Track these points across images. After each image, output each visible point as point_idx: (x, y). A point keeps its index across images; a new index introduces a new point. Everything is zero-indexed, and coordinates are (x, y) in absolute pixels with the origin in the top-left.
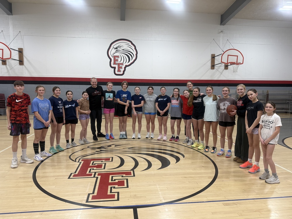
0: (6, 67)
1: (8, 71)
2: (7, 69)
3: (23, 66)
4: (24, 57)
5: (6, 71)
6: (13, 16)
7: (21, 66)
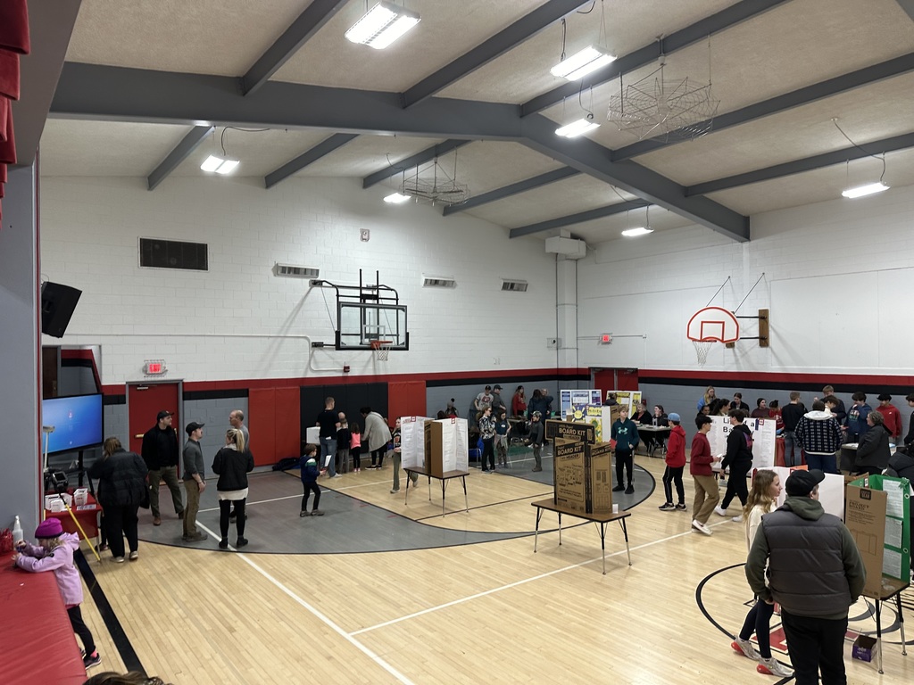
0: (734, 351)
1: (737, 361)
2: (735, 355)
3: (768, 349)
4: (770, 329)
5: (733, 359)
6: (752, 242)
7: (764, 349)
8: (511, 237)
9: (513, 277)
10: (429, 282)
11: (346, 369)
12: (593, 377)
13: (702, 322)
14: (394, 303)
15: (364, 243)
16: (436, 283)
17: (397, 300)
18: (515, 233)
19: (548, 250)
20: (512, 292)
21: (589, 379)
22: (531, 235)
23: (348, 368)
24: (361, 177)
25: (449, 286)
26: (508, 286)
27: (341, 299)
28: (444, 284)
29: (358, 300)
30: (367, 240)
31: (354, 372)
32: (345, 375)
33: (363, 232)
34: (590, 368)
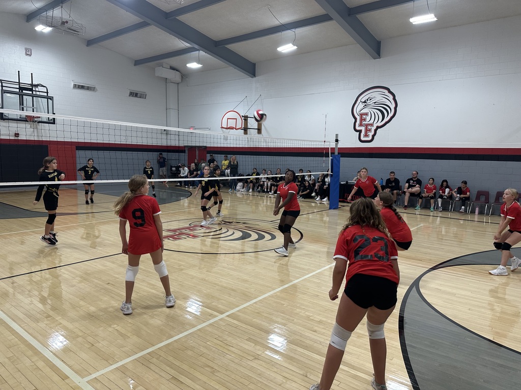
1: (248, 141)
2: (248, 138)
3: (262, 135)
4: (262, 125)
6: (256, 78)
7: (260, 135)
8: (135, 65)
9: (136, 89)
10: (77, 86)
11: (17, 135)
12: (187, 151)
13: (228, 119)
14: (46, 94)
15: (28, 57)
16: (82, 87)
17: (47, 93)
18: (137, 63)
19: (156, 75)
20: (136, 98)
21: (185, 153)
22: (146, 64)
23: (18, 134)
24: (25, 15)
25: (91, 90)
26: (134, 94)
27: (4, 88)
28: (88, 88)
29: (18, 90)
30: (30, 55)
31: (22, 137)
32: (16, 138)
33: (26, 49)
34: (185, 147)
